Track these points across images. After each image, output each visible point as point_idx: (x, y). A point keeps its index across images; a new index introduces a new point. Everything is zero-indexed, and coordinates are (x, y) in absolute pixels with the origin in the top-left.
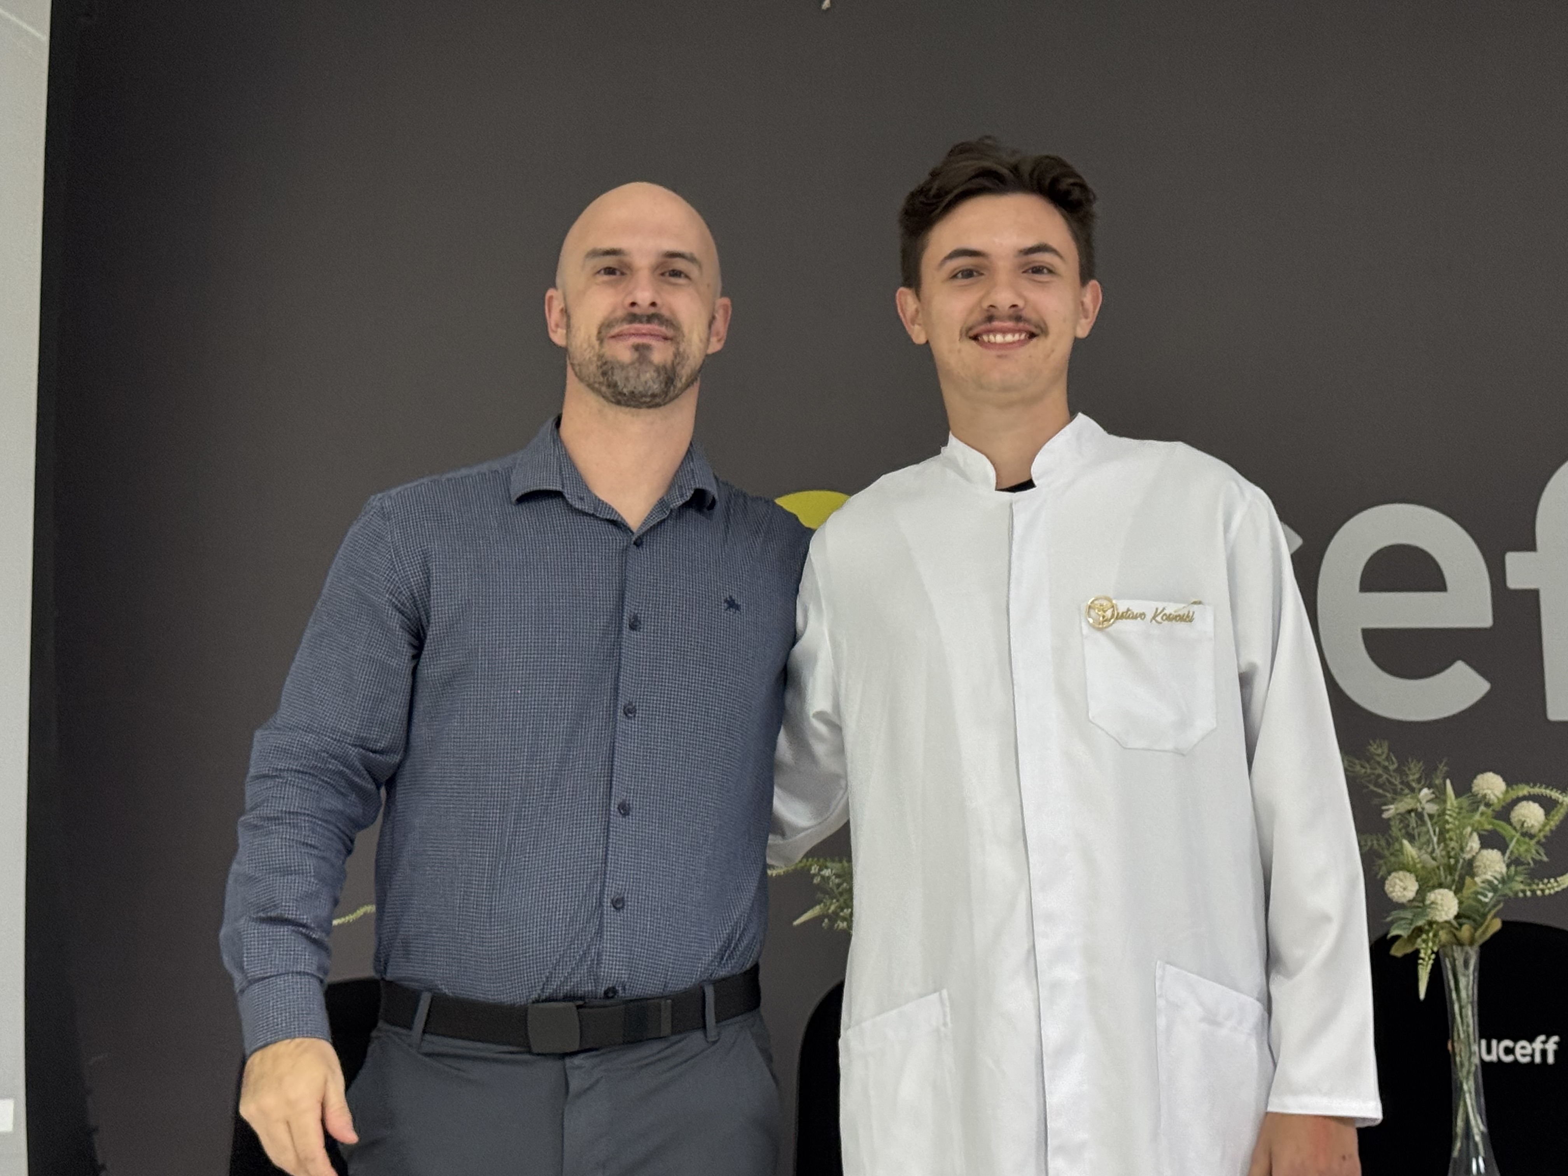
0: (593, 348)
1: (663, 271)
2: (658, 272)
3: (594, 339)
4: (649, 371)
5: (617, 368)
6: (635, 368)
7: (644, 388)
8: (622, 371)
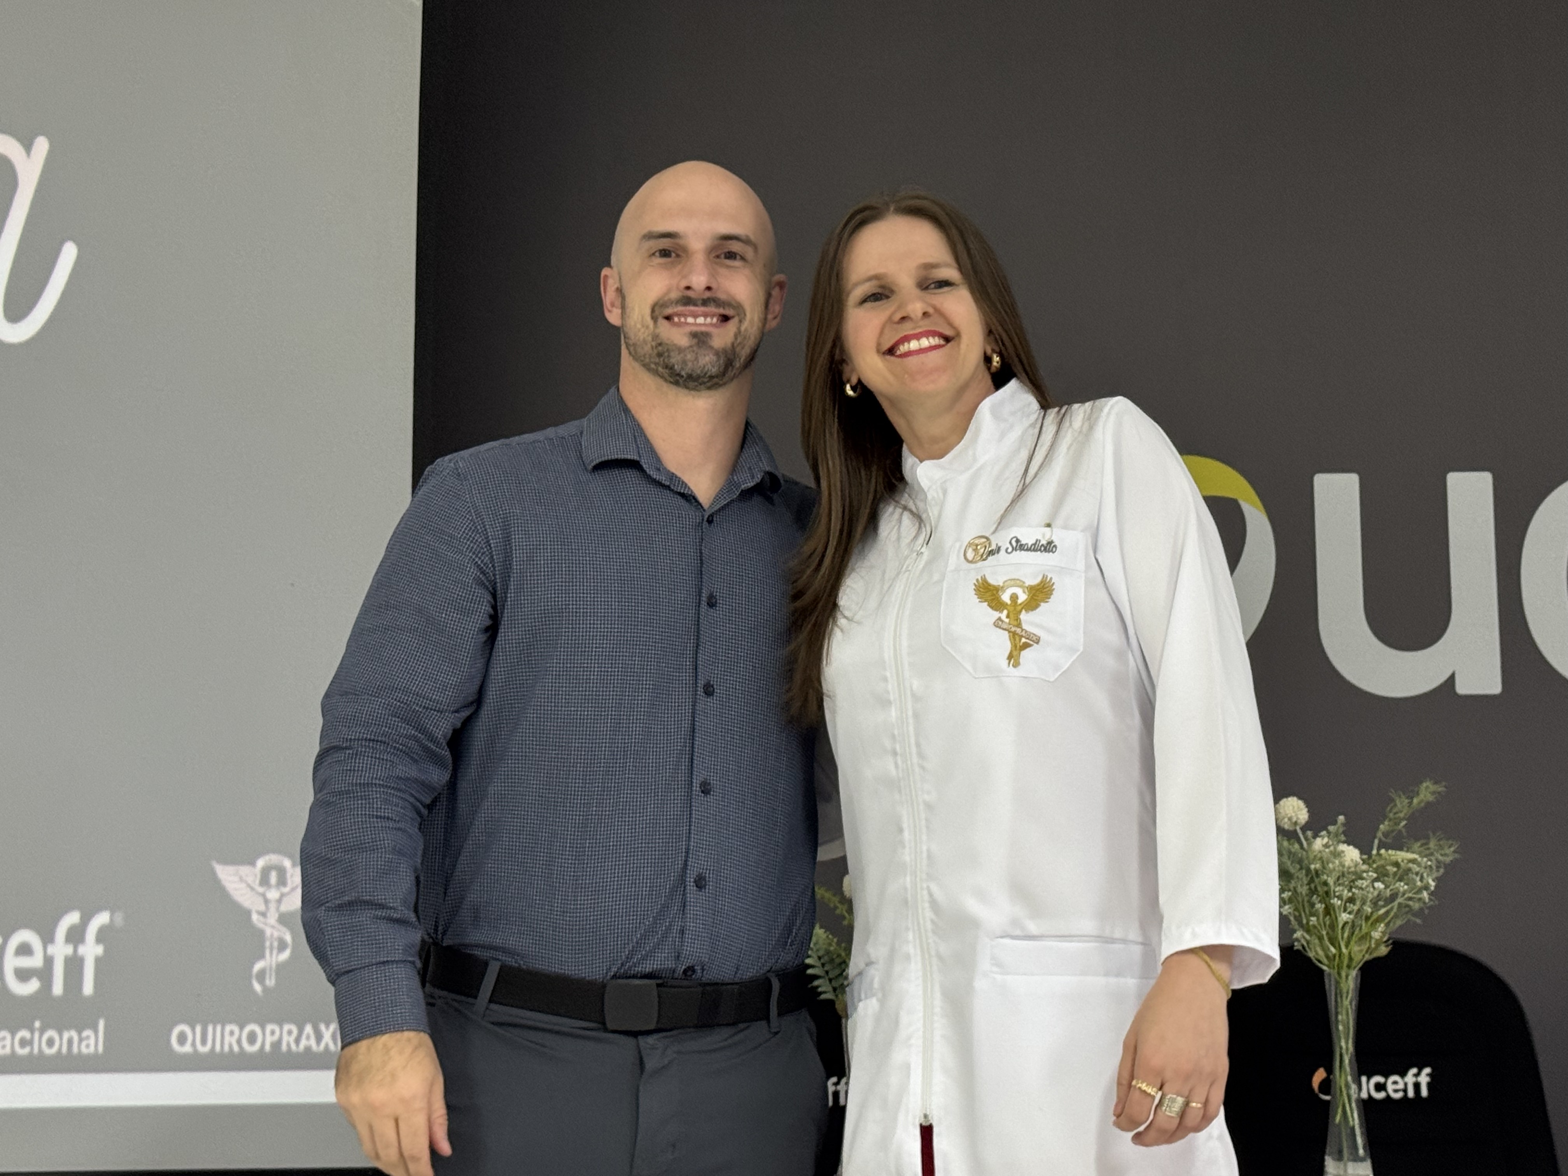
1: (718, 253)
2: (714, 255)
3: (648, 319)
4: (708, 355)
5: (673, 351)
6: (693, 352)
7: (702, 371)
8: (679, 353)
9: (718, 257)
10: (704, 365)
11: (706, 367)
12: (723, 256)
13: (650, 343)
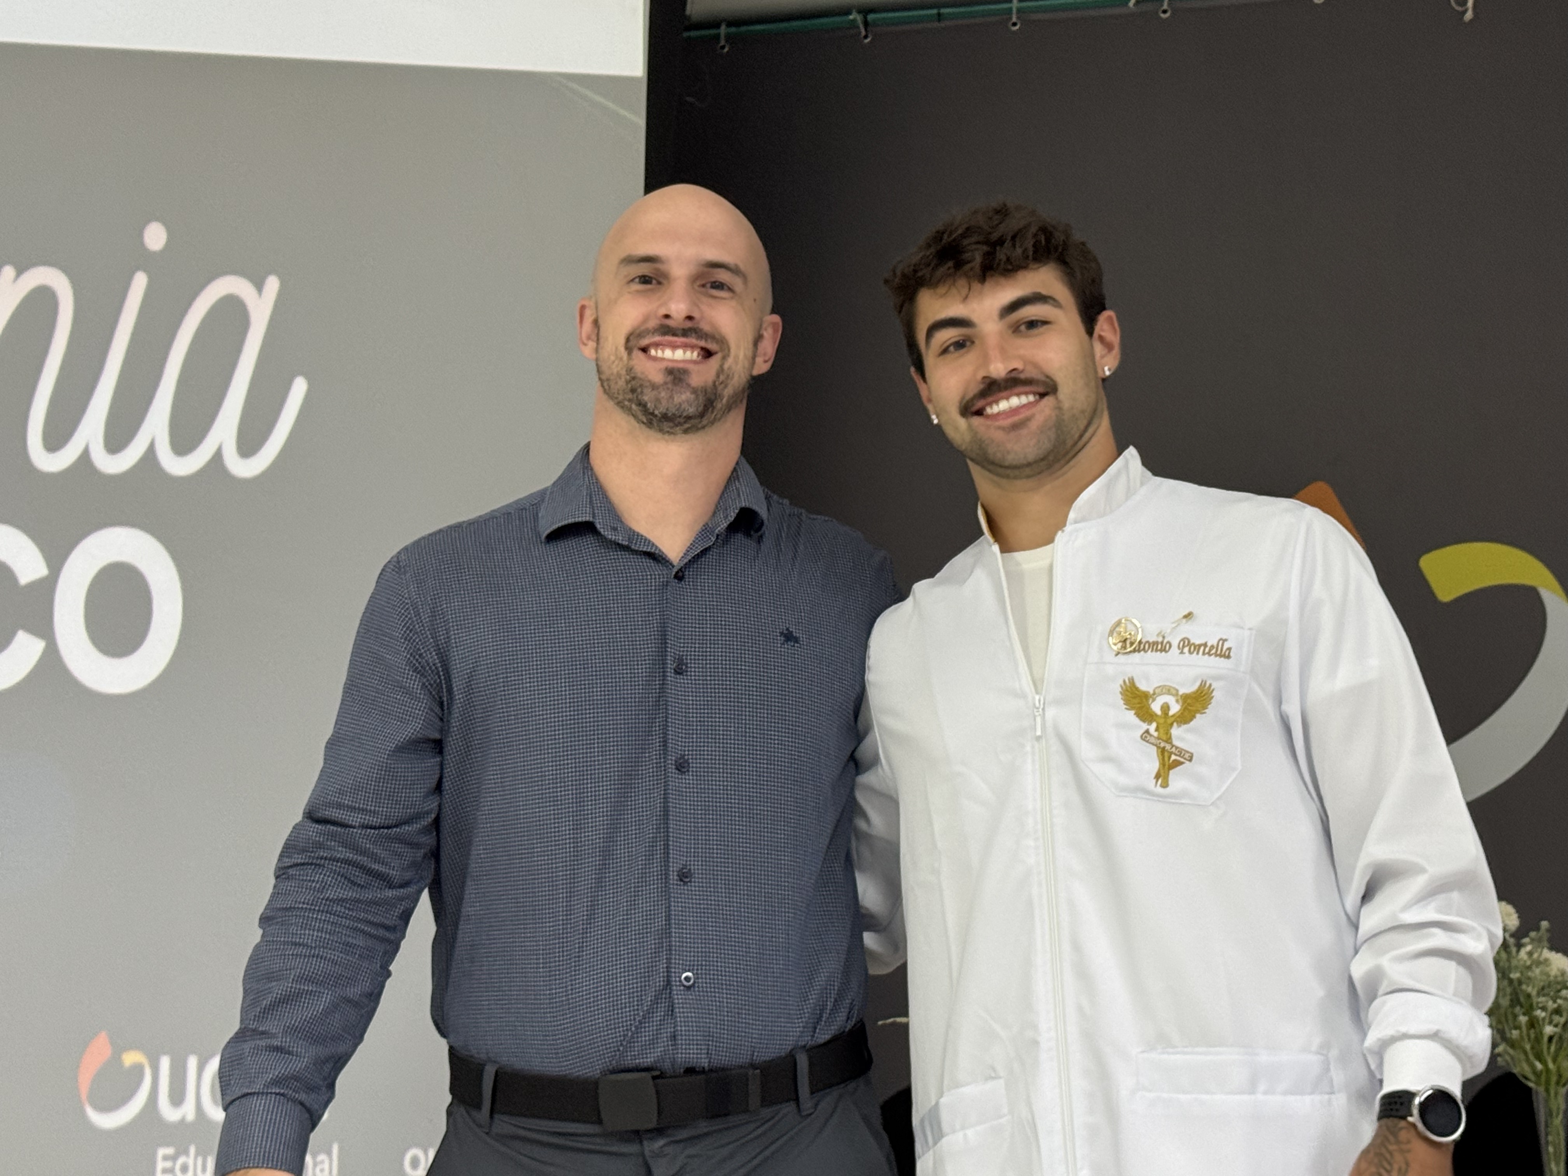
0: (622, 359)
1: (703, 282)
2: (698, 283)
3: (622, 349)
4: (685, 392)
5: (646, 387)
6: (668, 389)
7: (678, 410)
8: (653, 389)
9: (703, 286)
10: (680, 404)
11: (683, 406)
12: (709, 285)
13: (625, 377)
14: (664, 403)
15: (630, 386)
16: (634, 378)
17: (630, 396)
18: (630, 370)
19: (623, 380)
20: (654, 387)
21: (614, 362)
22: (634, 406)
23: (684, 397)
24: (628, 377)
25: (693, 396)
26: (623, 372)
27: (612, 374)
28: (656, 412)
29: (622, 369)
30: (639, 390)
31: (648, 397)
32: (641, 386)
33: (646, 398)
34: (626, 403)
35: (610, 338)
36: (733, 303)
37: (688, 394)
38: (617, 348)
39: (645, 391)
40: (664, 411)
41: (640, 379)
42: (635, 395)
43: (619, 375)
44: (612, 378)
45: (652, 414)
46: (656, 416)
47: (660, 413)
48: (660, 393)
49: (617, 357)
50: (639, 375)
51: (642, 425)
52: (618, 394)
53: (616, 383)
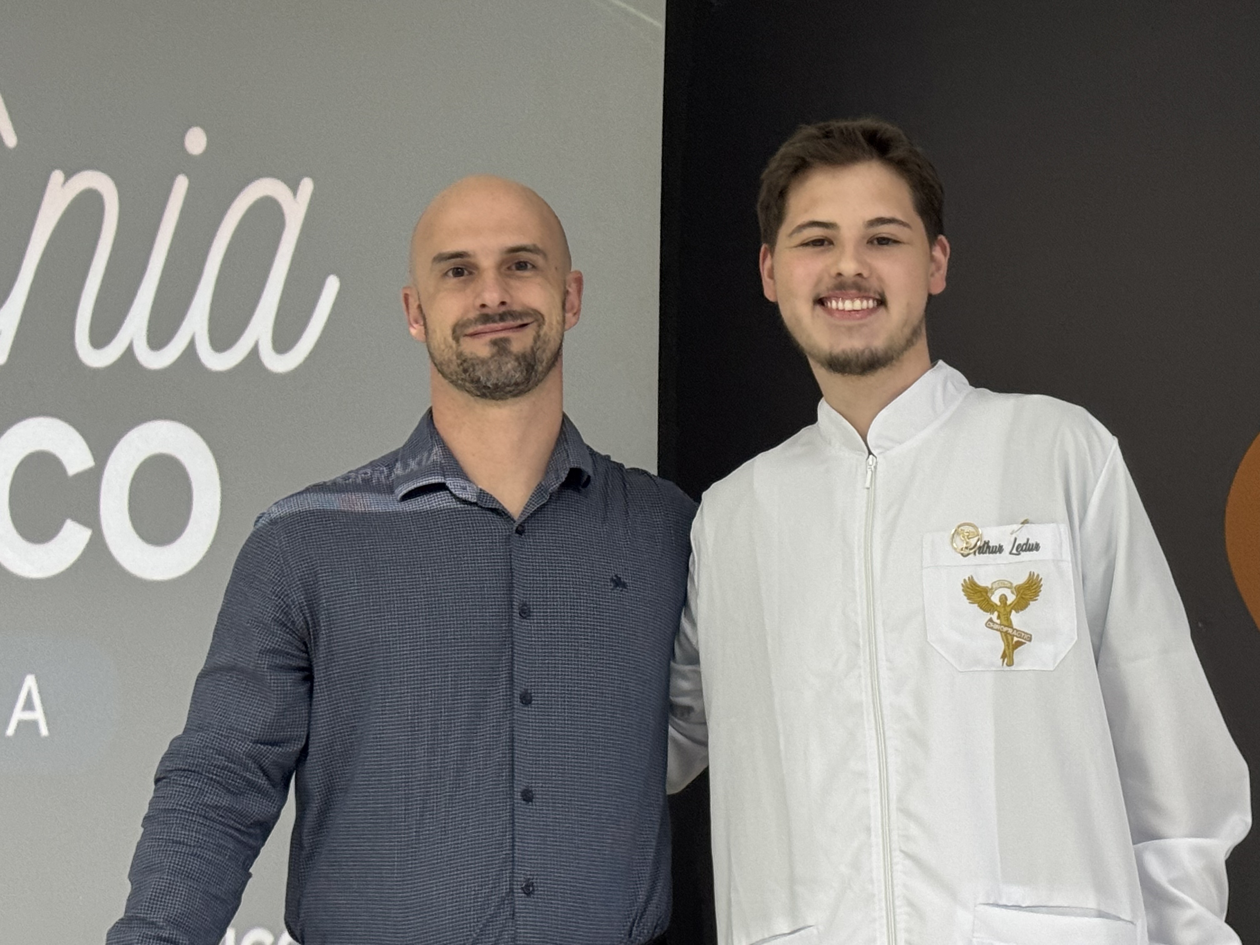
0: (451, 347)
1: (508, 266)
2: (504, 268)
3: (450, 339)
4: (509, 362)
5: (477, 364)
6: (496, 361)
7: (506, 378)
8: (483, 366)
9: (509, 269)
10: (508, 373)
11: (510, 374)
12: (514, 267)
13: (455, 361)
14: (494, 374)
15: (461, 367)
16: (465, 361)
17: (464, 376)
18: (459, 355)
19: (455, 364)
20: (483, 362)
21: (443, 351)
22: (467, 384)
23: (509, 366)
24: (459, 361)
25: (516, 364)
26: (455, 357)
27: (444, 360)
28: (489, 384)
29: (452, 355)
30: (471, 369)
31: (480, 373)
32: (473, 365)
33: (478, 373)
34: (460, 382)
35: (438, 330)
36: (539, 280)
37: (513, 362)
38: (445, 339)
39: (477, 367)
40: (495, 381)
41: (471, 359)
42: (468, 374)
43: (450, 361)
44: (444, 363)
45: (486, 387)
46: (489, 388)
47: (493, 385)
48: (489, 366)
49: (447, 347)
50: (469, 356)
51: (478, 398)
52: (452, 375)
53: (449, 367)
